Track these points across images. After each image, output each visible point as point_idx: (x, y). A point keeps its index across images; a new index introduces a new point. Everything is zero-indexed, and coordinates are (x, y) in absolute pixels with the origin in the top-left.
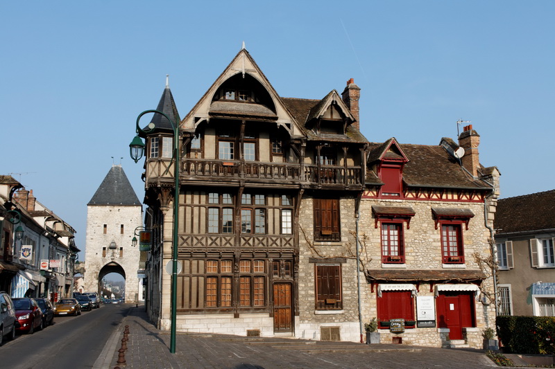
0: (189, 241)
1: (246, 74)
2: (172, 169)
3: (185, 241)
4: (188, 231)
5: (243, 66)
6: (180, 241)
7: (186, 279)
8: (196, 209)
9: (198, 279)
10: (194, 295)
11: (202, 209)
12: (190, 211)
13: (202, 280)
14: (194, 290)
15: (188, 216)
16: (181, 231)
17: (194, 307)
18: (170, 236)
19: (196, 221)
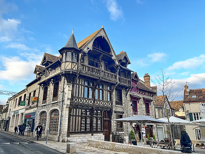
0: (77, 100)
1: (103, 37)
4: (77, 96)
6: (74, 100)
7: (74, 117)
8: (80, 86)
9: (78, 118)
10: (77, 125)
11: (83, 87)
12: (78, 87)
13: (80, 118)
14: (77, 123)
15: (77, 89)
16: (74, 95)
17: (76, 131)
18: (70, 97)
19: (80, 91)
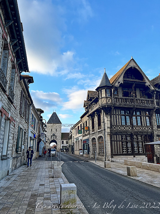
0: (116, 128)
1: (134, 67)
2: (110, 101)
3: (115, 128)
4: (115, 124)
5: (132, 65)
6: (113, 128)
7: (115, 142)
8: (117, 116)
9: (119, 142)
10: (119, 148)
11: (120, 116)
12: (115, 117)
13: (121, 143)
14: (118, 146)
15: (115, 119)
16: (113, 124)
17: (119, 153)
18: (109, 126)
19: (118, 120)
